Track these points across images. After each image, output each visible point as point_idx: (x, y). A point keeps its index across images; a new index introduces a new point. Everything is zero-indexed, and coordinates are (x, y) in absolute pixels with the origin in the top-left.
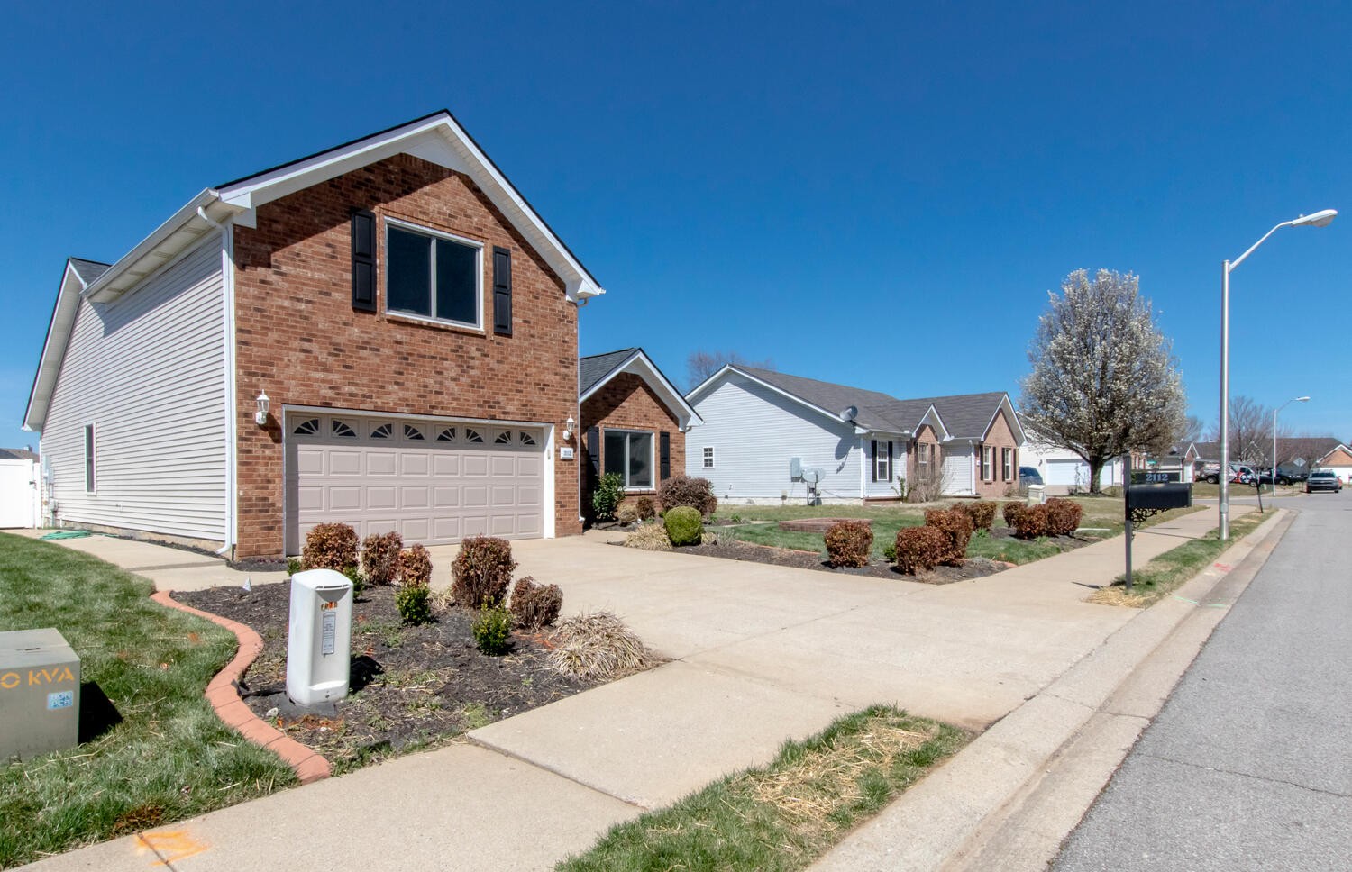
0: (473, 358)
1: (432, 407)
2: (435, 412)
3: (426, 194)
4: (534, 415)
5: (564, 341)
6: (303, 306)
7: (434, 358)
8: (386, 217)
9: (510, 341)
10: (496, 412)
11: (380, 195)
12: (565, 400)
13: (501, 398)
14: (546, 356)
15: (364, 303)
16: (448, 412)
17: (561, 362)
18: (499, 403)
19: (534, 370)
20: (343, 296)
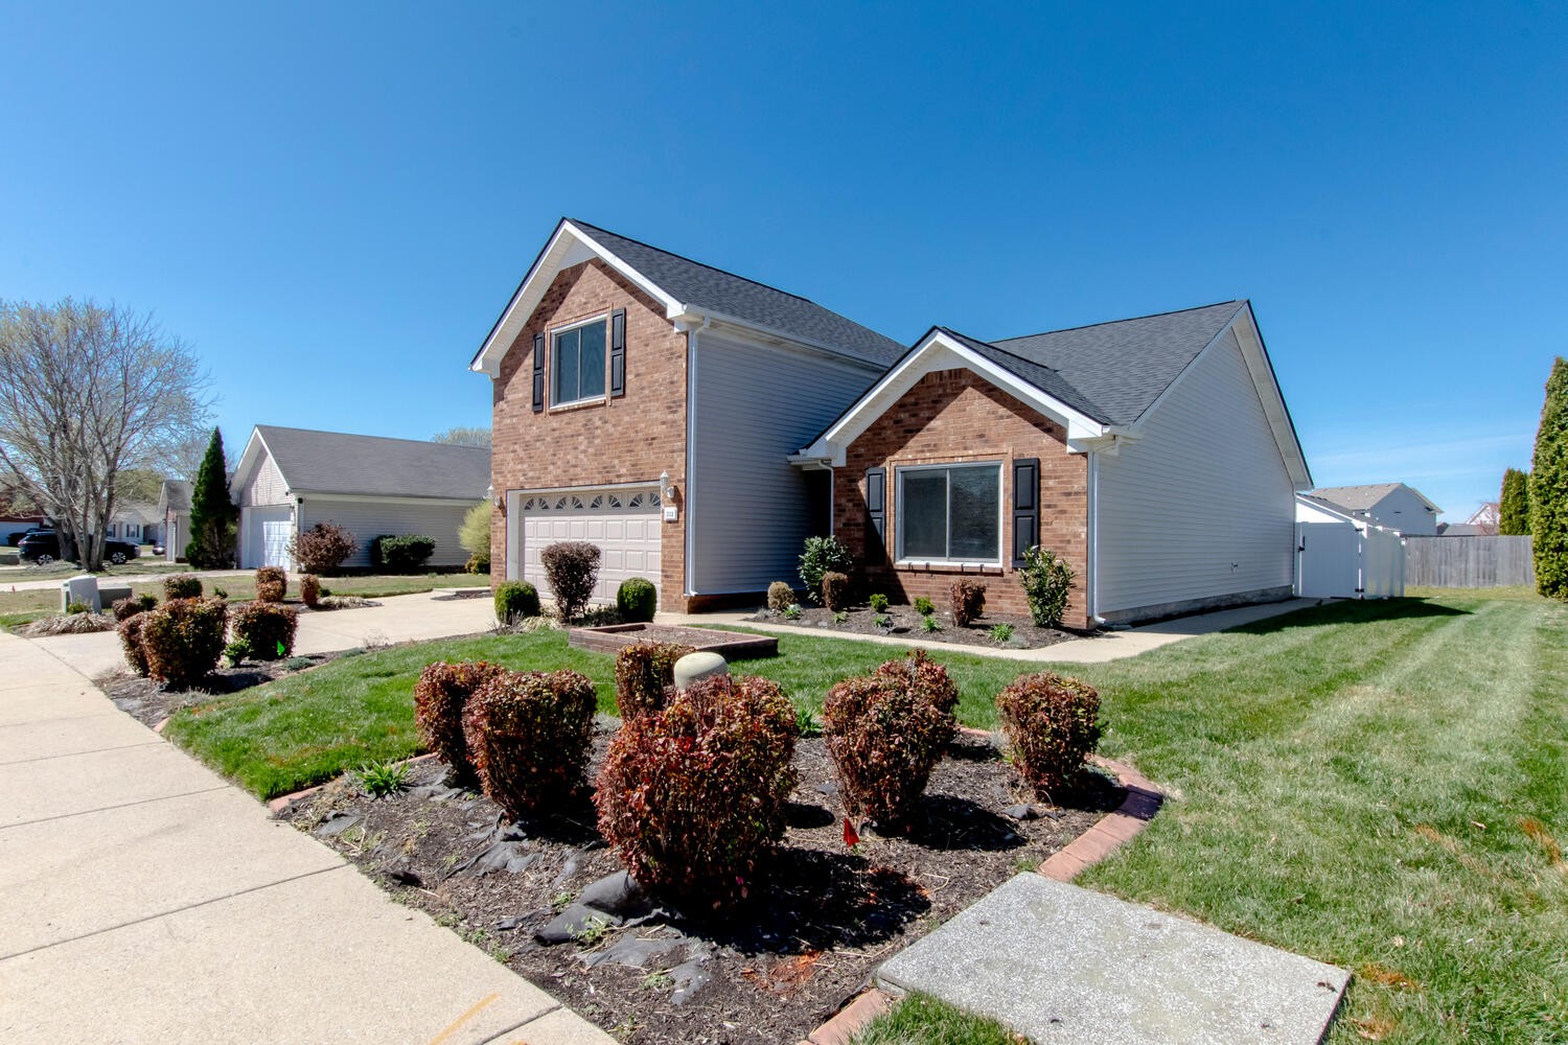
0: (597, 428)
1: (571, 480)
2: (574, 483)
3: (573, 295)
4: (642, 474)
5: (672, 383)
6: (515, 420)
7: (573, 436)
8: (553, 328)
9: (624, 401)
10: (611, 476)
11: (548, 315)
12: (673, 452)
13: (616, 462)
14: (654, 405)
15: (538, 405)
16: (581, 483)
17: (669, 407)
18: (614, 467)
19: (643, 425)
20: (529, 405)
